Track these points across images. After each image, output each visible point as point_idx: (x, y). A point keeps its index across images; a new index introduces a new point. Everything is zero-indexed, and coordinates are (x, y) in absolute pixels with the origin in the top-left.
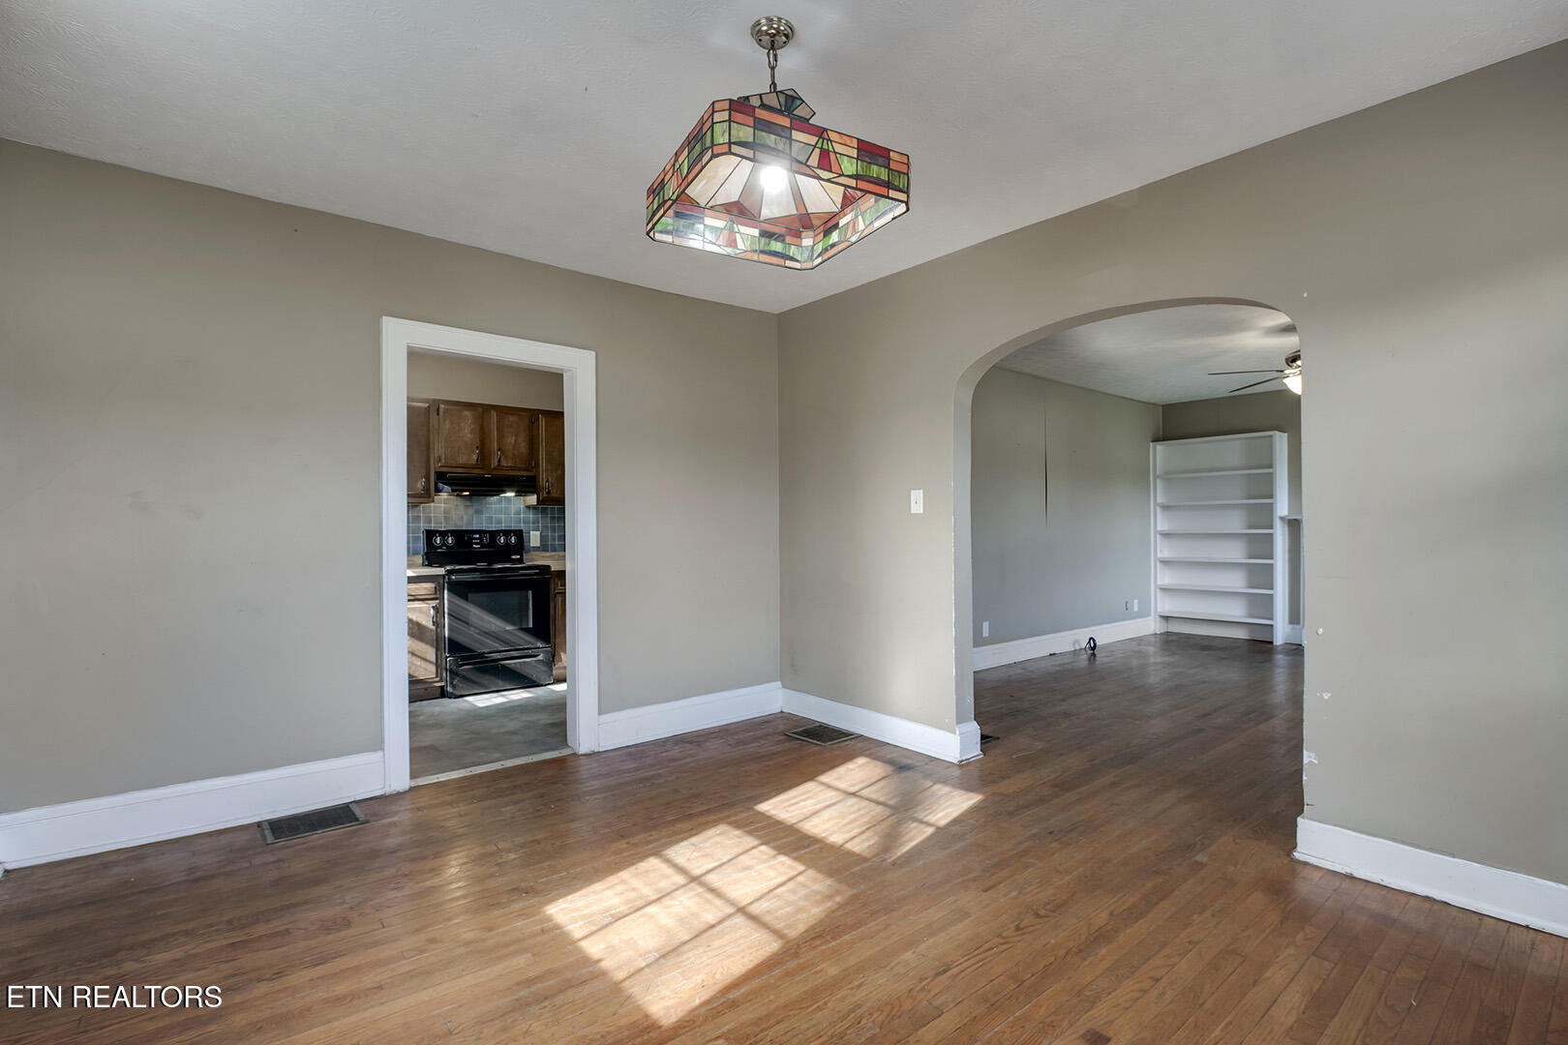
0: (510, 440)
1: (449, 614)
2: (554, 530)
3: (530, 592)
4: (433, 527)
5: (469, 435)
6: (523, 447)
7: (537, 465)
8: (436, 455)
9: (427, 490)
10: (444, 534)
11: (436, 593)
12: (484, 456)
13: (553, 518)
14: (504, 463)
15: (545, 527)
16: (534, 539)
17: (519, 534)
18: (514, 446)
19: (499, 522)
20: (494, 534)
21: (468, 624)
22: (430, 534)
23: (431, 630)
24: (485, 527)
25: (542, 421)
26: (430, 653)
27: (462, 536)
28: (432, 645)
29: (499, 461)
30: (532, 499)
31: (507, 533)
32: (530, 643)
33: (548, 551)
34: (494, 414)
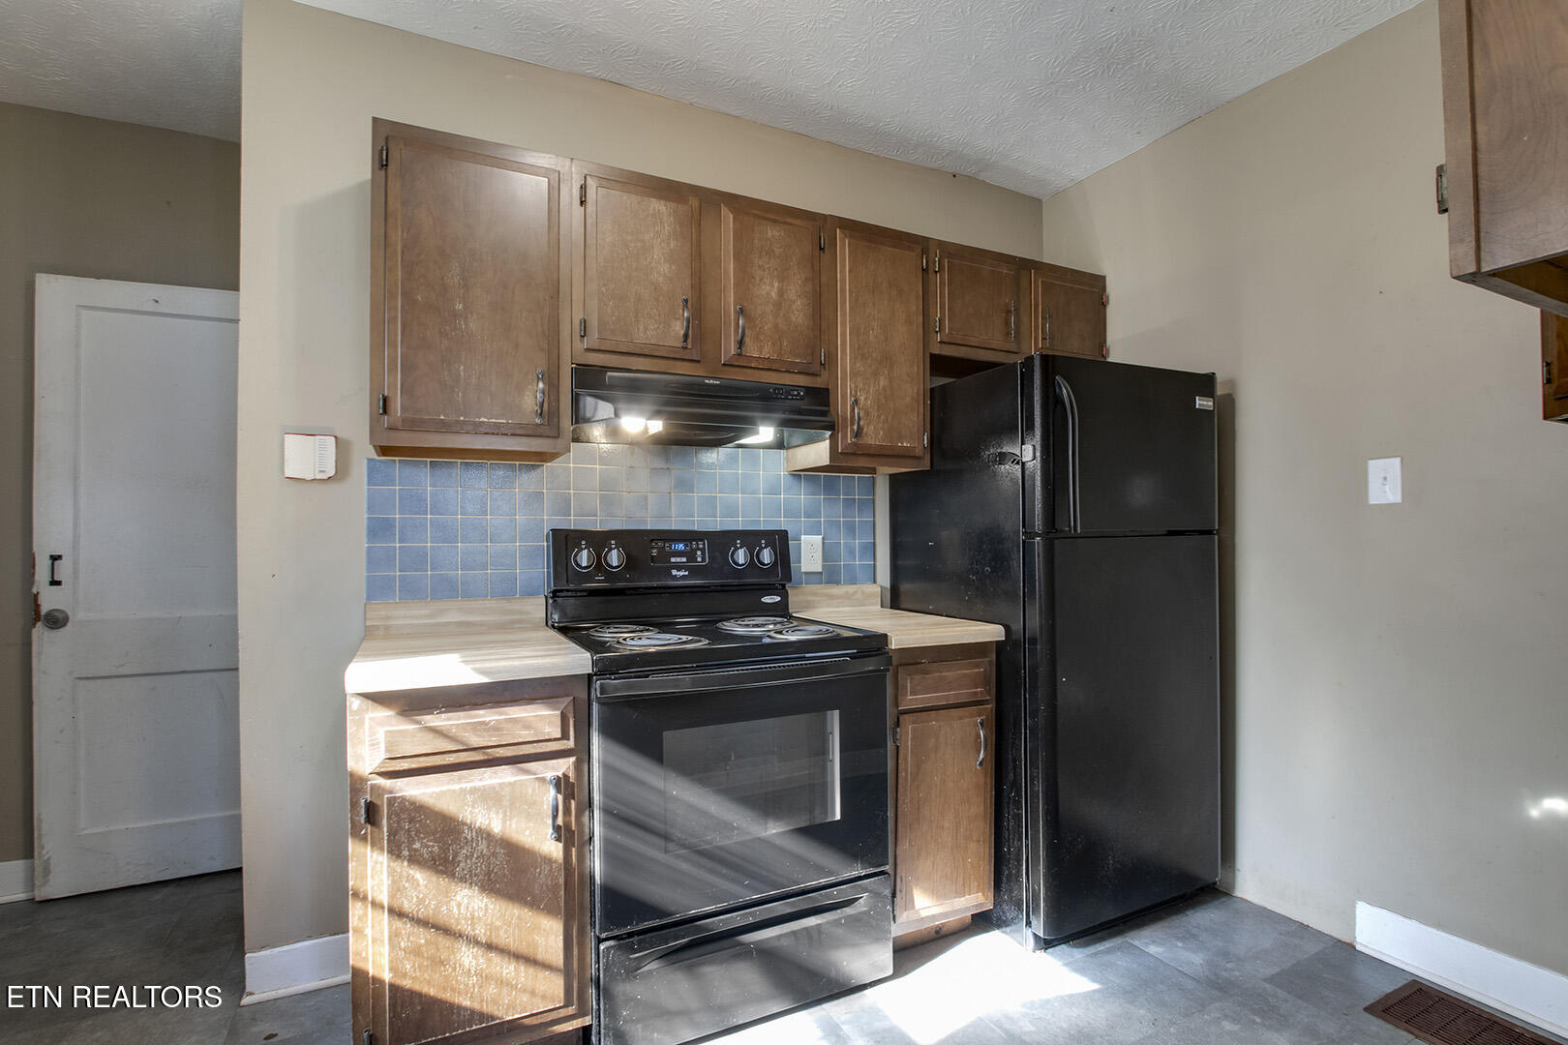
0: (768, 289)
1: (606, 811)
2: (851, 529)
3: (834, 718)
4: (572, 522)
5: (665, 268)
6: (799, 312)
7: (830, 362)
8: (578, 317)
9: (549, 414)
10: (598, 541)
11: (565, 736)
12: (699, 329)
13: (849, 503)
14: (752, 350)
15: (833, 524)
16: (809, 553)
17: (779, 540)
18: (778, 305)
19: (731, 511)
20: (722, 541)
21: (666, 837)
22: (564, 542)
23: (548, 860)
24: (698, 523)
25: (844, 248)
26: (548, 935)
27: (642, 545)
28: (550, 911)
29: (741, 343)
30: (817, 452)
31: (752, 539)
32: (822, 871)
33: (838, 583)
34: (728, 217)
